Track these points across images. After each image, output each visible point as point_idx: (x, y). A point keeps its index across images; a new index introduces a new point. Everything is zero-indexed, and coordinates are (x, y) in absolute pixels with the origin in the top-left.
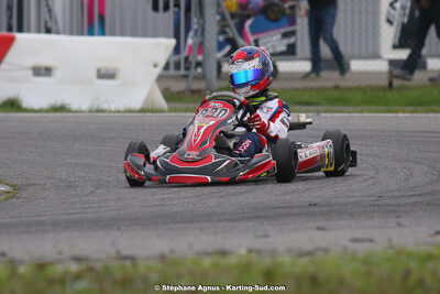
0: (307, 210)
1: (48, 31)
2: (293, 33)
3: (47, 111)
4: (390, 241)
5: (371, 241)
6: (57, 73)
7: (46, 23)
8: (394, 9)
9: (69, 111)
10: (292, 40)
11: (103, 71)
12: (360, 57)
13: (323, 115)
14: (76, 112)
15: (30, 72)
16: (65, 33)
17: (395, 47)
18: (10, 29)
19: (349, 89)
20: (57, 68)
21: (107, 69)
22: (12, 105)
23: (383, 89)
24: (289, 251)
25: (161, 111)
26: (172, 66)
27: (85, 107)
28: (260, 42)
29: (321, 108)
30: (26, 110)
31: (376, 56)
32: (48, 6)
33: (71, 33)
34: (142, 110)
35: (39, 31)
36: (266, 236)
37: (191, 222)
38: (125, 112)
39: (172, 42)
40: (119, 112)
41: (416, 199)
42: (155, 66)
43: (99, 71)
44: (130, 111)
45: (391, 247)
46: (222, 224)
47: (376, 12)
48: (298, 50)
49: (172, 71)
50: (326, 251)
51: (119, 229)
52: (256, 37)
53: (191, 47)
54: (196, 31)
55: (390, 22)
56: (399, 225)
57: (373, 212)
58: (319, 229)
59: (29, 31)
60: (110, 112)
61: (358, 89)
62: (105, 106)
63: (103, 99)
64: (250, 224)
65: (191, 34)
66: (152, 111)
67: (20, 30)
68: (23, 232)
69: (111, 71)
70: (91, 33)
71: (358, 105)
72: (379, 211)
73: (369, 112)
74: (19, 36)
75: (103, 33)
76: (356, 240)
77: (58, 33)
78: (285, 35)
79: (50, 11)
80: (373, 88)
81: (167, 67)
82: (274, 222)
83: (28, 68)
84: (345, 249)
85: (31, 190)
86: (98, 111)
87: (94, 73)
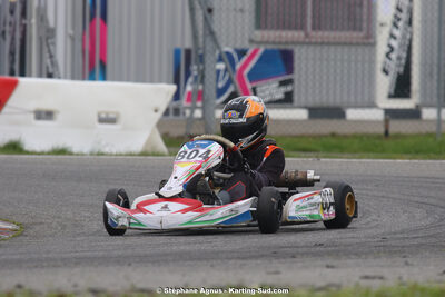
0: (312, 250)
1: (50, 76)
2: (290, 82)
3: (49, 153)
4: (400, 278)
5: (381, 278)
6: (59, 117)
7: (47, 68)
8: (390, 59)
9: (71, 154)
10: (289, 88)
11: (103, 116)
12: (356, 106)
13: (323, 160)
14: (77, 154)
15: (33, 116)
16: (65, 78)
17: (391, 96)
18: (12, 73)
19: (345, 136)
20: (58, 112)
21: (107, 114)
22: (14, 147)
23: (378, 137)
24: (303, 286)
25: (163, 155)
26: (171, 111)
27: (86, 150)
28: (258, 90)
29: (321, 154)
30: (28, 153)
31: (372, 105)
32: (49, 51)
33: (73, 78)
34: (144, 154)
35: (40, 76)
36: (277, 273)
37: (200, 259)
38: (127, 155)
39: (173, 88)
40: (121, 155)
41: (419, 240)
42: (156, 111)
43: (99, 115)
44: (131, 154)
45: (403, 284)
46: (231, 262)
47: (372, 62)
48: (296, 98)
49: (171, 116)
50: (339, 286)
51: (130, 265)
52: (254, 85)
53: (190, 94)
54: (196, 77)
55: (386, 72)
56: (407, 263)
57: (379, 252)
58: (328, 267)
59: (30, 76)
60: (111, 155)
61: (355, 136)
62: (107, 150)
63: (104, 143)
64: (259, 262)
65: (191, 80)
66: (154, 154)
67: (23, 74)
68: (36, 267)
69: (112, 116)
70: (92, 78)
71: (355, 152)
72: (385, 252)
73: (369, 158)
74: (22, 80)
75: (104, 78)
76: (367, 277)
77: (59, 78)
78: (283, 83)
79: (51, 56)
80: (369, 136)
81: (166, 113)
82: (283, 260)
83: (30, 112)
84: (357, 285)
85: (37, 228)
86: (99, 154)
87: (96, 118)
